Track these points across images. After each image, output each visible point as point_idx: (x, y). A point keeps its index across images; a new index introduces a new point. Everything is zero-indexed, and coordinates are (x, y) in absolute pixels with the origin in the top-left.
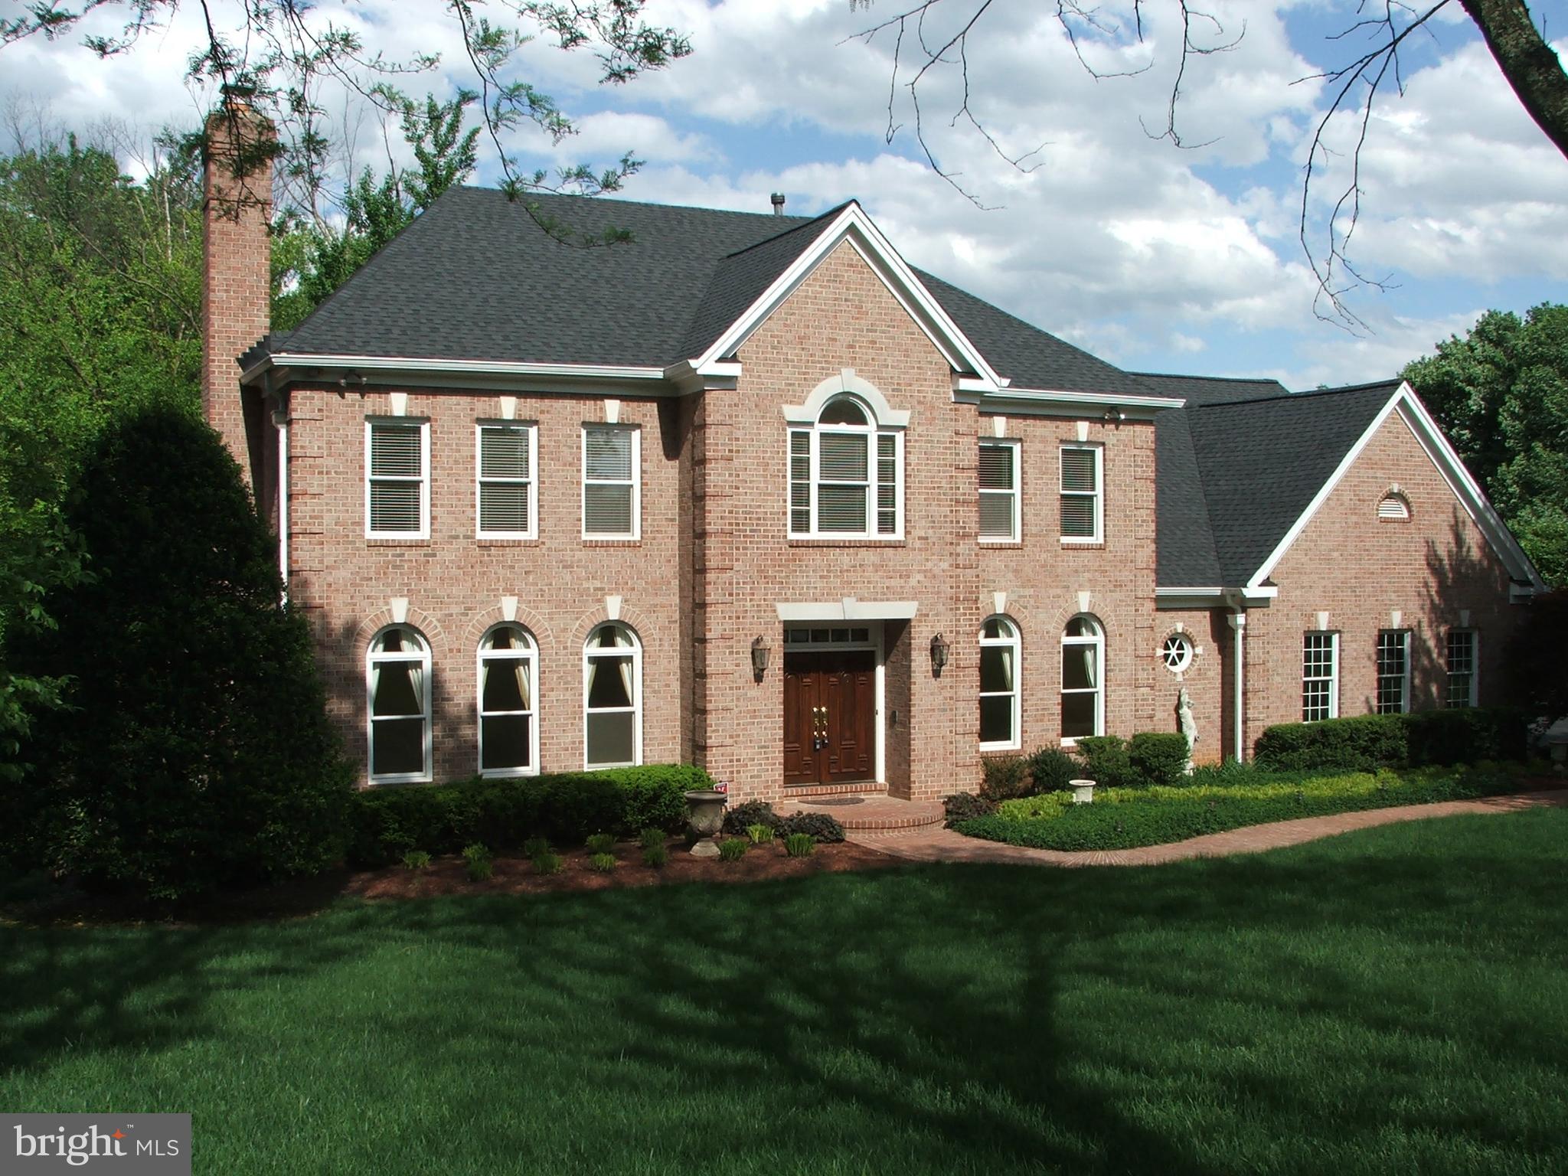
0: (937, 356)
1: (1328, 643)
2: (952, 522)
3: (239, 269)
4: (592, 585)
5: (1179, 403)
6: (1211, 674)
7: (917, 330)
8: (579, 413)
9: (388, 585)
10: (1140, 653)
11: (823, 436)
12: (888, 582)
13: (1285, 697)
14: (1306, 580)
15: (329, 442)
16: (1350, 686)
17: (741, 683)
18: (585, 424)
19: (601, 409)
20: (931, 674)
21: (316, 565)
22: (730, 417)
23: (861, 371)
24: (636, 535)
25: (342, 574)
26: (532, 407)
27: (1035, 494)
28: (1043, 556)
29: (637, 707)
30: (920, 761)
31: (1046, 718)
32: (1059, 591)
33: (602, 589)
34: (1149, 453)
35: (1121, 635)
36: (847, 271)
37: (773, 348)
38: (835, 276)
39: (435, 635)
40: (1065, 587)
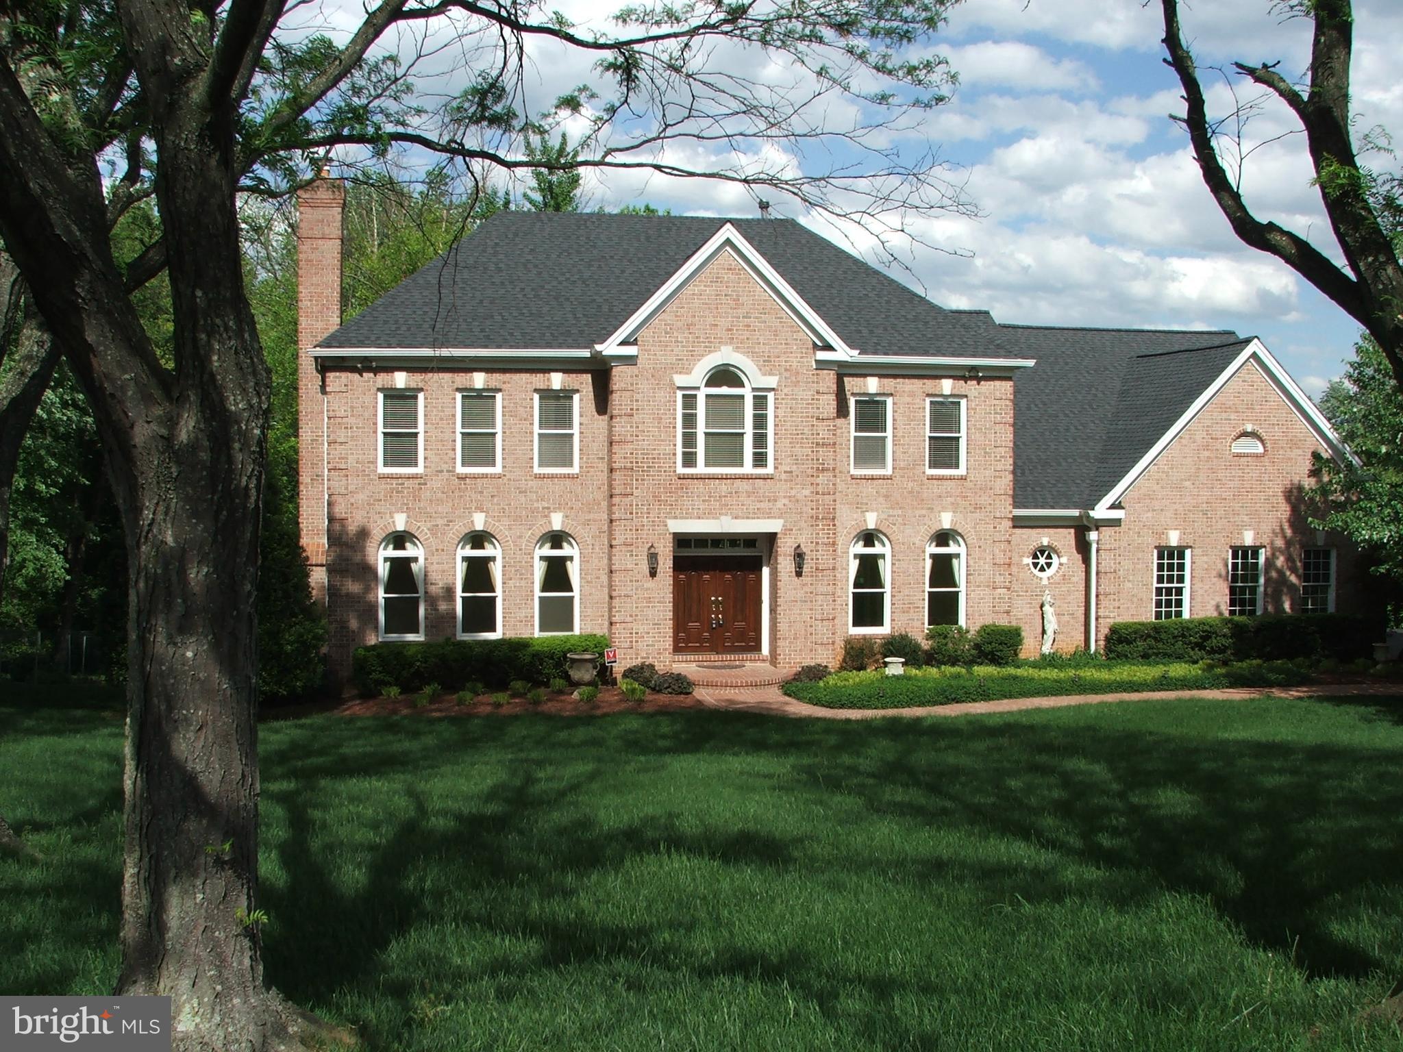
0: (801, 334)
1: (1181, 556)
2: (813, 460)
3: (319, 285)
4: (540, 505)
5: (1031, 363)
6: (1074, 579)
7: (784, 316)
8: (531, 383)
9: (393, 505)
10: (998, 561)
11: (707, 396)
12: (758, 505)
13: (1135, 600)
14: (1157, 505)
15: (352, 407)
16: (1201, 592)
17: (639, 577)
18: (536, 390)
19: (548, 379)
20: (794, 574)
21: (343, 491)
22: (632, 384)
23: (737, 348)
24: (575, 469)
25: (361, 497)
26: (496, 379)
27: (904, 437)
28: (911, 484)
29: (576, 593)
30: (785, 639)
31: (912, 610)
32: (924, 512)
33: (548, 508)
34: (1008, 403)
35: (980, 547)
36: (726, 274)
37: (666, 333)
38: (717, 278)
39: (426, 539)
40: (929, 509)
